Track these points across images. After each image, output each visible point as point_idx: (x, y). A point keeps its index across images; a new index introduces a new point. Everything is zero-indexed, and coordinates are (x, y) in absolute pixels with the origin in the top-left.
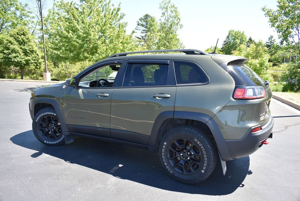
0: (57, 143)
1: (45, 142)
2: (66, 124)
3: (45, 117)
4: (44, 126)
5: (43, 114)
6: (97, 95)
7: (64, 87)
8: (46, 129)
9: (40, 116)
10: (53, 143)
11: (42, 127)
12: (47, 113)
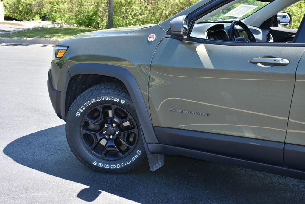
0: (122, 168)
1: (95, 163)
2: (154, 127)
3: (98, 107)
4: (92, 126)
5: (93, 101)
6: (255, 60)
7: (152, 38)
8: (97, 134)
9: (86, 104)
10: (113, 167)
11: (88, 130)
12: (103, 98)
